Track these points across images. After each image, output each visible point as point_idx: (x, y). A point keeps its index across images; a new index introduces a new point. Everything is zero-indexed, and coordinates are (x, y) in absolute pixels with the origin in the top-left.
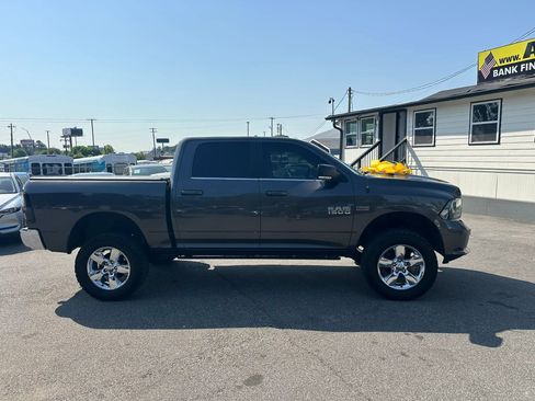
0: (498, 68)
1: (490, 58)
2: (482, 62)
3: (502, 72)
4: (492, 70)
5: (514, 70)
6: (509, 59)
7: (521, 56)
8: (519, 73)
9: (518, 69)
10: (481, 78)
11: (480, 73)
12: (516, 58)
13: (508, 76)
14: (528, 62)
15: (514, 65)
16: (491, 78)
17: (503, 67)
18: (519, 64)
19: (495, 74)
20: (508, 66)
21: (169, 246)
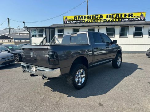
0: (68, 21)
1: (66, 18)
2: (64, 19)
3: (69, 22)
4: (67, 21)
5: (72, 22)
6: (71, 19)
8: (73, 23)
10: (64, 23)
11: (64, 21)
12: (72, 19)
14: (75, 21)
16: (67, 23)
17: (70, 21)
18: (73, 21)
20: (71, 21)
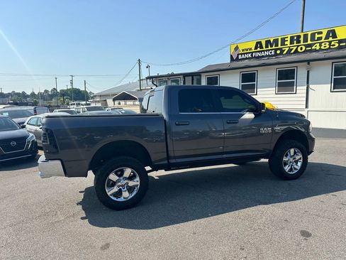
0: (241, 54)
1: (237, 48)
2: (233, 50)
3: (243, 56)
4: (238, 55)
5: (250, 55)
6: (247, 50)
7: (253, 49)
8: (252, 58)
9: (252, 55)
10: (232, 59)
11: (231, 56)
12: (251, 49)
13: (246, 59)
14: (257, 52)
15: (249, 53)
16: (237, 59)
17: (244, 54)
18: (252, 53)
19: (240, 57)
20: (246, 53)
21: (166, 162)
